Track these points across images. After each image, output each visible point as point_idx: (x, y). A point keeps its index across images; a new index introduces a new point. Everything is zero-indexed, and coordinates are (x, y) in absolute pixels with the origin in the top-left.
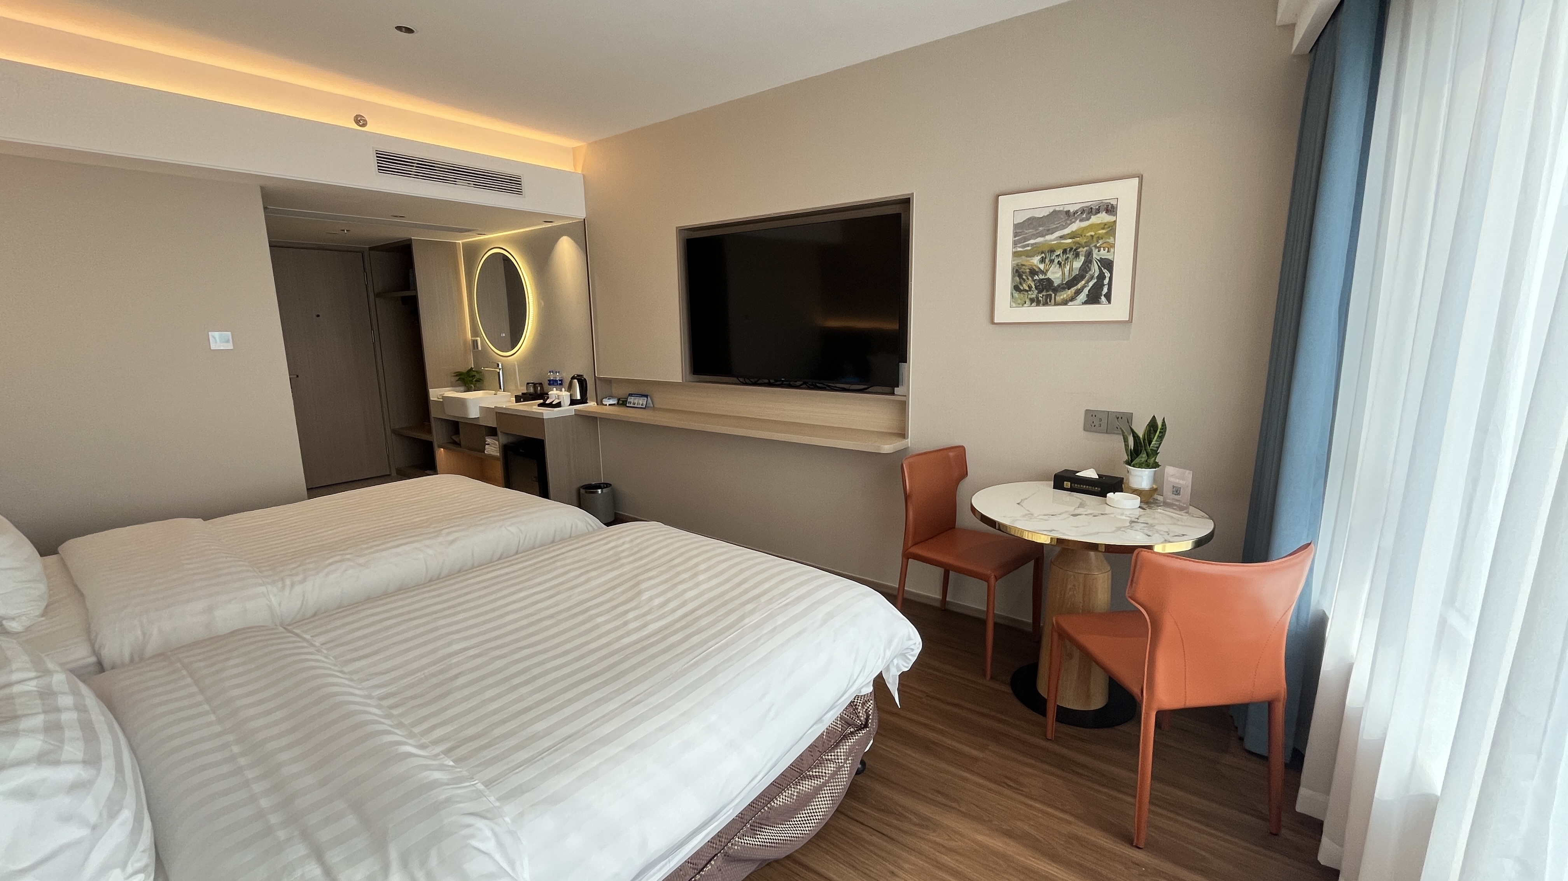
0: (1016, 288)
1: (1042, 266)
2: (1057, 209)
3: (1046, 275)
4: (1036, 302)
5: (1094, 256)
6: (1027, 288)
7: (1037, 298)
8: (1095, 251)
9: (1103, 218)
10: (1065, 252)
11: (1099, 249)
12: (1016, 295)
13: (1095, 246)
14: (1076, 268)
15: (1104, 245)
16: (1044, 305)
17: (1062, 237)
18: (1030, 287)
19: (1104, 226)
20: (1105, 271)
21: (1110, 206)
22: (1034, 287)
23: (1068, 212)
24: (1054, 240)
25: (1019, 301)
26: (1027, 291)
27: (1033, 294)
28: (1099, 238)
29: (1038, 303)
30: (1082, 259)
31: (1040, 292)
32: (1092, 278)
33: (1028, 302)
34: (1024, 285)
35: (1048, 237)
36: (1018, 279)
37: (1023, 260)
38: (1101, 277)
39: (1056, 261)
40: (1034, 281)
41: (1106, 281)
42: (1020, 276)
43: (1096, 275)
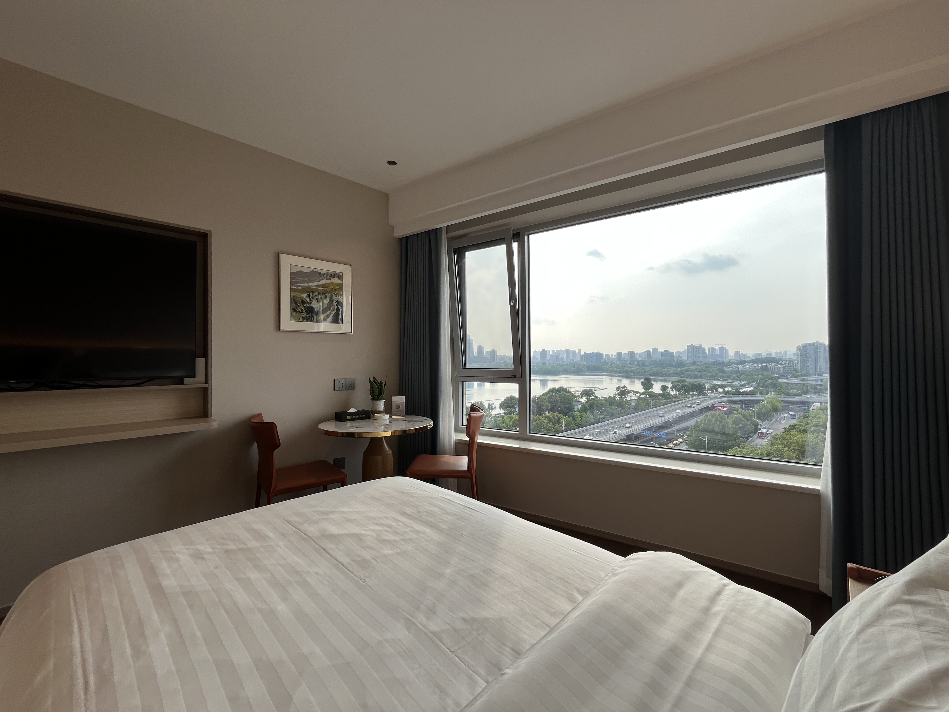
0: (294, 310)
1: (308, 300)
2: (315, 270)
3: (310, 305)
4: (305, 319)
5: (334, 299)
6: (300, 311)
7: (306, 317)
8: (334, 297)
9: (336, 280)
10: (319, 294)
11: (336, 295)
12: (294, 314)
13: (334, 294)
14: (326, 304)
15: (338, 294)
16: (310, 321)
17: (318, 286)
18: (302, 311)
19: (338, 285)
20: (340, 307)
21: (339, 276)
22: (304, 310)
23: (320, 273)
24: (314, 286)
25: (296, 318)
26: (301, 312)
27: (304, 314)
28: (336, 290)
29: (307, 321)
30: (329, 299)
31: (308, 314)
32: (334, 310)
33: (301, 319)
34: (299, 309)
35: (310, 284)
36: (294, 304)
37: (296, 294)
38: (338, 310)
39: (315, 298)
40: (304, 307)
41: (340, 312)
42: (296, 303)
43: (336, 309)
